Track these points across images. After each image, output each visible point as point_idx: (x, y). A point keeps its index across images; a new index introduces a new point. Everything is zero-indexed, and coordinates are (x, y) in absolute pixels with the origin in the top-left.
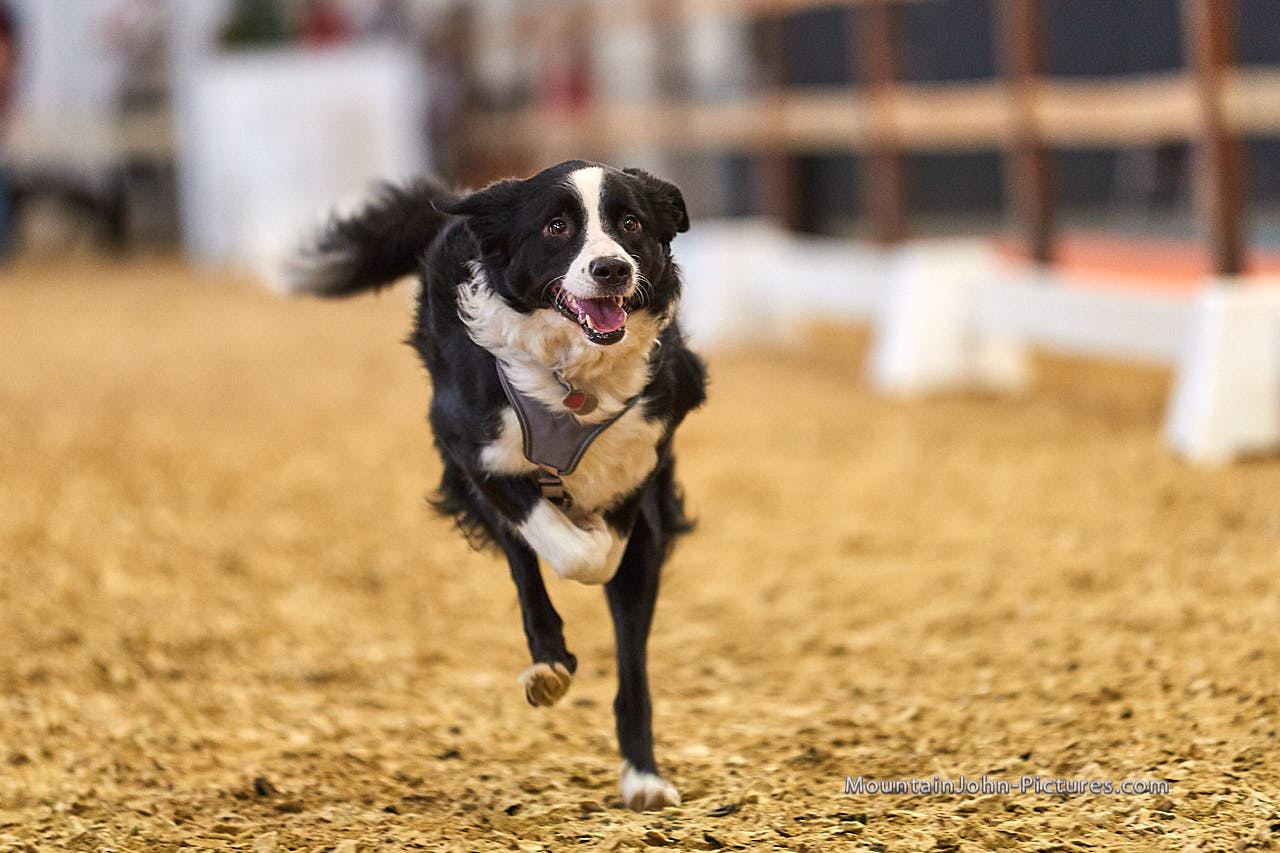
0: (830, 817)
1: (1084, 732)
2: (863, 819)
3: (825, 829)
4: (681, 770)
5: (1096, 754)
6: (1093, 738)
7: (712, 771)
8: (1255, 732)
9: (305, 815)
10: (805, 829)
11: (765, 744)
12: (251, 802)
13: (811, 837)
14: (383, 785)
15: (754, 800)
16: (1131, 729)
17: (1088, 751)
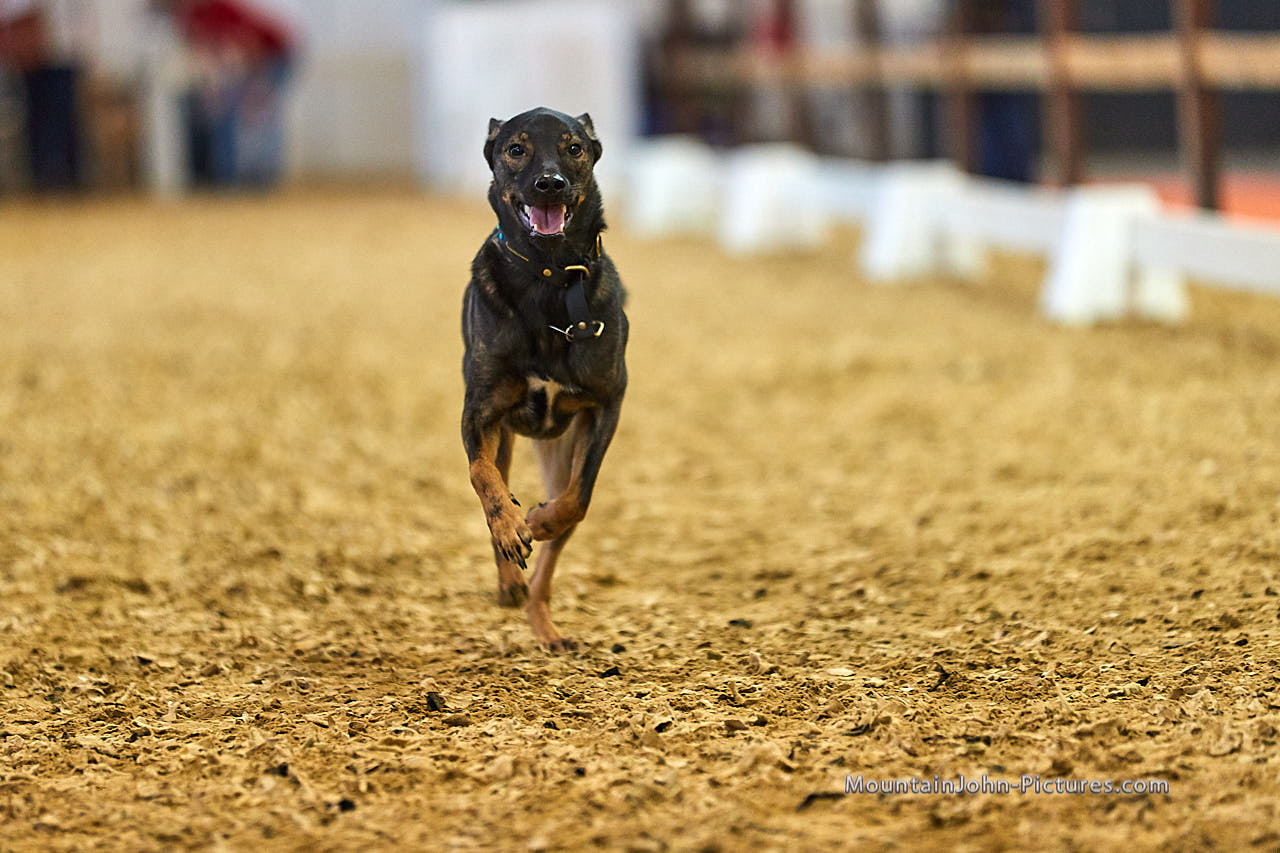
0: (956, 737)
2: (987, 741)
3: (951, 750)
4: (823, 690)
5: (1209, 680)
7: (852, 691)
9: (471, 728)
10: (932, 749)
12: (421, 715)
13: (937, 757)
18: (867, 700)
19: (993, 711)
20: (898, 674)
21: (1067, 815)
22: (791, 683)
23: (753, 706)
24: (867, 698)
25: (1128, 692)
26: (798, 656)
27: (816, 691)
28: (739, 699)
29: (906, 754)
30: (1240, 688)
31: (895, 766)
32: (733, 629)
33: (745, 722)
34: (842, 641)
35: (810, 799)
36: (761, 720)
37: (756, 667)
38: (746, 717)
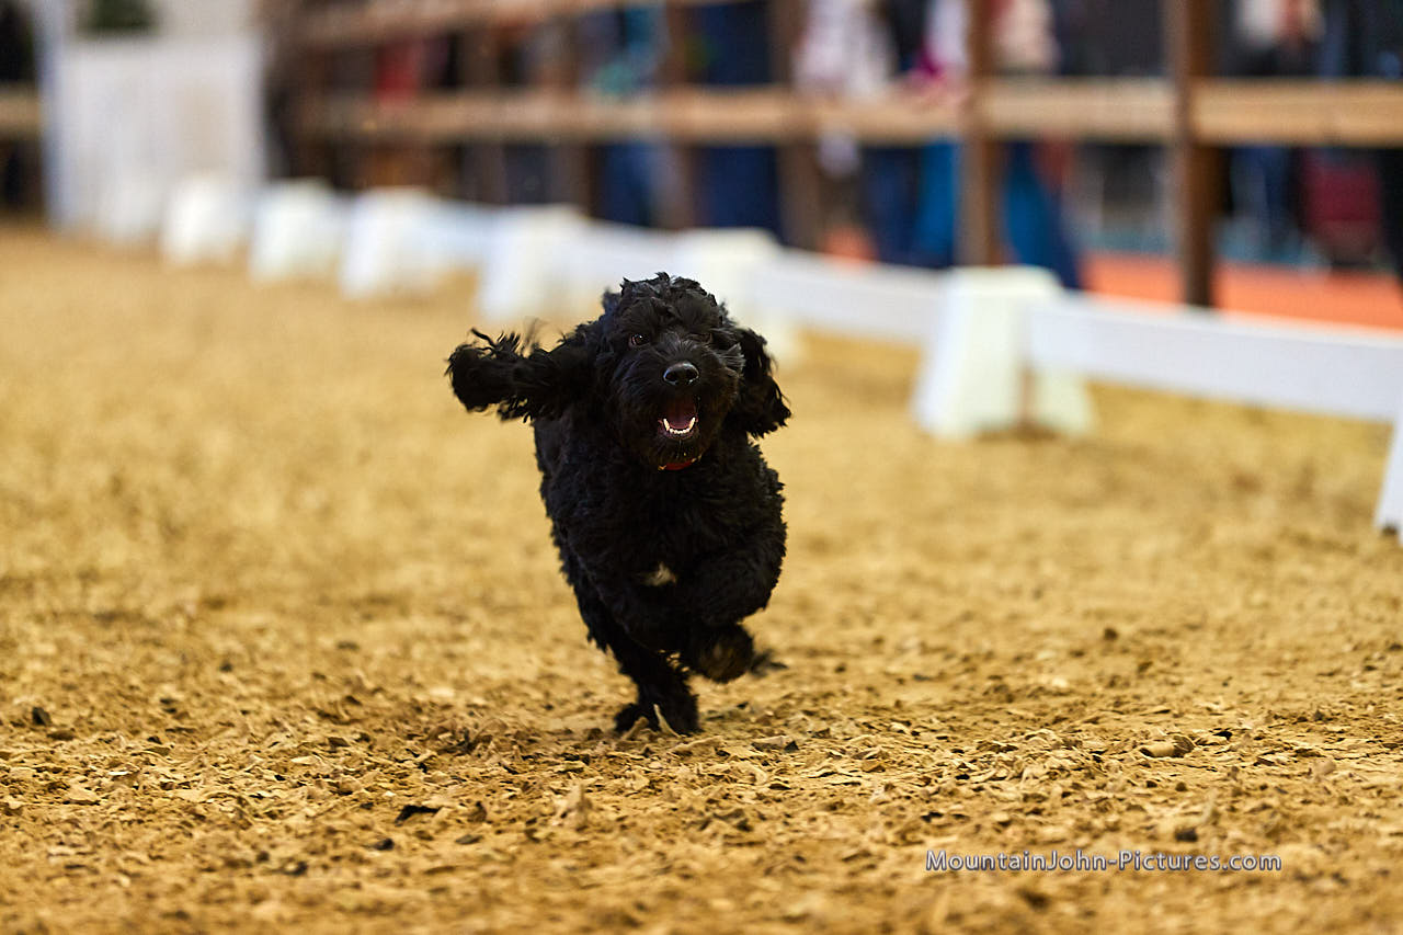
0: (557, 756)
1: (799, 683)
2: (586, 760)
4: (426, 710)
5: (808, 705)
6: (806, 689)
7: (454, 711)
8: (956, 688)
9: (75, 742)
10: (532, 767)
11: (507, 687)
12: (26, 729)
13: (536, 774)
14: (151, 716)
16: (844, 682)
17: (800, 700)
20: (501, 696)
22: (395, 702)
23: (355, 724)
24: (469, 717)
26: (401, 678)
28: (342, 717)
29: (506, 771)
33: (348, 738)
34: (446, 663)
35: (409, 812)
36: (364, 738)
37: (359, 687)
38: (348, 734)
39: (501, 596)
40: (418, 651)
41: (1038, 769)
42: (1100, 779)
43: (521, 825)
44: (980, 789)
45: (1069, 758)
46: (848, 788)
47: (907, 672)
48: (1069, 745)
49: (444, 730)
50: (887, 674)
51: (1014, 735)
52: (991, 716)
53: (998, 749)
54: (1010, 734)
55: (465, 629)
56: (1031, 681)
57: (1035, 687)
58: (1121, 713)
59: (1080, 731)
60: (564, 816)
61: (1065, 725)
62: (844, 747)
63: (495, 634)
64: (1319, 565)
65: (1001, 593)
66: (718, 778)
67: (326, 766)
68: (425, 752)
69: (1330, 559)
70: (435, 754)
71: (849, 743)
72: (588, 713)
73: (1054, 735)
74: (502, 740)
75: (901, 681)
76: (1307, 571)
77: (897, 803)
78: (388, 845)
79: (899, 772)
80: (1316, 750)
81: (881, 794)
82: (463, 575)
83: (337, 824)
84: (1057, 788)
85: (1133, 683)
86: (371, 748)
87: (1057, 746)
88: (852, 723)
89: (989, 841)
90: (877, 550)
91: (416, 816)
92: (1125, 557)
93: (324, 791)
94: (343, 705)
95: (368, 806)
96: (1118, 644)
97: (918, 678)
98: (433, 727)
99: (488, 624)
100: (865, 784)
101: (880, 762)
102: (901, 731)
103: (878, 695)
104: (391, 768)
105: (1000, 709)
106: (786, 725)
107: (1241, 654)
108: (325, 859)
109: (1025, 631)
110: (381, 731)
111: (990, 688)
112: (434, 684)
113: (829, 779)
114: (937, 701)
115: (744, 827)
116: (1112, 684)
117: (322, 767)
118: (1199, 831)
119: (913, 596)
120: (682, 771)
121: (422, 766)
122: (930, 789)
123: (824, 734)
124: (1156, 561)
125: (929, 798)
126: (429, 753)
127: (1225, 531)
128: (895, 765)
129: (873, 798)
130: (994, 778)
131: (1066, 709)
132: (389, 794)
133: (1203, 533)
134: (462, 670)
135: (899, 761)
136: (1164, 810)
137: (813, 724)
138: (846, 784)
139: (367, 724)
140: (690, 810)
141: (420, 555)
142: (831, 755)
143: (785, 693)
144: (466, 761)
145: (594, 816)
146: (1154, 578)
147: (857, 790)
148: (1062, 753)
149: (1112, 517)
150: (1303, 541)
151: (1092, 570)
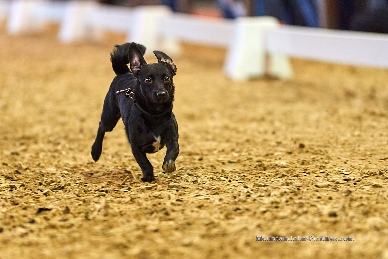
0: (95, 191)
1: (186, 164)
2: (107, 192)
3: (93, 195)
4: (45, 175)
5: (189, 171)
6: (188, 166)
7: (56, 175)
8: (244, 165)
10: (86, 194)
11: (76, 167)
13: (88, 197)
15: (70, 185)
16: (202, 164)
17: (186, 170)
18: (62, 179)
19: (109, 182)
20: (73, 170)
21: (137, 216)
22: (34, 173)
23: (19, 181)
24: (62, 178)
25: (159, 176)
26: (36, 164)
27: (43, 175)
28: (14, 178)
29: (76, 196)
30: (200, 174)
31: (72, 200)
32: (12, 156)
33: (17, 185)
34: (52, 159)
35: (41, 210)
36: (23, 185)
37: (21, 168)
38: (17, 184)
39: (71, 136)
40: (41, 155)
41: (277, 192)
42: (299, 196)
43: (83, 214)
44: (255, 200)
45: (288, 189)
46: (205, 200)
47: (226, 160)
48: (288, 184)
49: (53, 182)
50: (218, 161)
51: (267, 181)
52: (258, 175)
53: (261, 186)
54: (265, 181)
55: (59, 147)
56: (272, 163)
57: (274, 165)
58: (307, 173)
59: (292, 179)
60: (99, 211)
61: (286, 178)
62: (203, 186)
63: (71, 149)
64: (379, 122)
65: (260, 133)
66: (156, 197)
67: (9, 195)
68: (46, 190)
69: (383, 119)
70: (50, 190)
71: (205, 185)
72: (106, 176)
73: (282, 181)
74: (75, 185)
75: (224, 163)
76: (375, 124)
77: (224, 205)
78: (33, 222)
79: (224, 195)
80: (381, 185)
81: (217, 202)
82: (58, 129)
83: (14, 214)
84: (284, 199)
85: (311, 163)
86: (25, 189)
87: (283, 184)
88: (206, 177)
89: (259, 218)
90: (213, 118)
91: (44, 212)
92: (306, 120)
93: (8, 204)
94: (14, 174)
95: (25, 208)
96: (304, 149)
97: (230, 162)
98: (49, 181)
99: (67, 146)
100: (212, 199)
101: (217, 191)
102: (224, 180)
103: (215, 168)
104: (34, 195)
105: (261, 172)
106: (181, 179)
107: (351, 153)
108: (10, 227)
109: (269, 145)
110: (29, 183)
111: (257, 165)
112: (48, 167)
113: (198, 197)
114: (238, 170)
115: (167, 214)
116: (303, 163)
117: (8, 195)
118: (338, 213)
119: (227, 134)
120: (142, 195)
121: (45, 194)
122: (236, 200)
123: (195, 182)
124: (318, 121)
125: (236, 203)
126: (48, 190)
127: (343, 110)
128: (223, 192)
129: (214, 204)
130: (260, 196)
131: (286, 172)
132: (33, 205)
133: (335, 111)
134: (58, 162)
135: (224, 191)
136: (325, 207)
137: (191, 179)
138: (205, 199)
139: (24, 181)
140: (146, 208)
141: (41, 122)
142: (198, 189)
143: (180, 168)
144: (61, 193)
145: (110, 211)
146: (317, 127)
147: (209, 201)
148: (285, 187)
149: (300, 106)
150: (373, 113)
151: (293, 125)
